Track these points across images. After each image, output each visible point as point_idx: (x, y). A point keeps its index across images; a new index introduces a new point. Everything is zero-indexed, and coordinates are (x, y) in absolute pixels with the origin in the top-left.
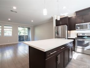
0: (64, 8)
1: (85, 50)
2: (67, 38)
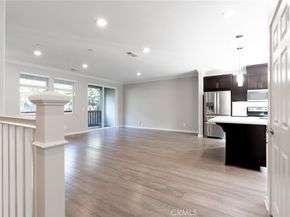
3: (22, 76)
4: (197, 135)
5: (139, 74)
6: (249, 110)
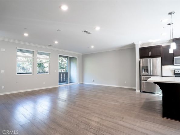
3: (18, 50)
4: (135, 90)
5: (92, 47)
6: (175, 72)
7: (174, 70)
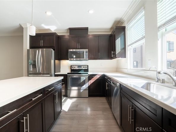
0: (49, 13)
1: (81, 91)
2: (53, 75)
6: (72, 69)
7: (71, 66)
